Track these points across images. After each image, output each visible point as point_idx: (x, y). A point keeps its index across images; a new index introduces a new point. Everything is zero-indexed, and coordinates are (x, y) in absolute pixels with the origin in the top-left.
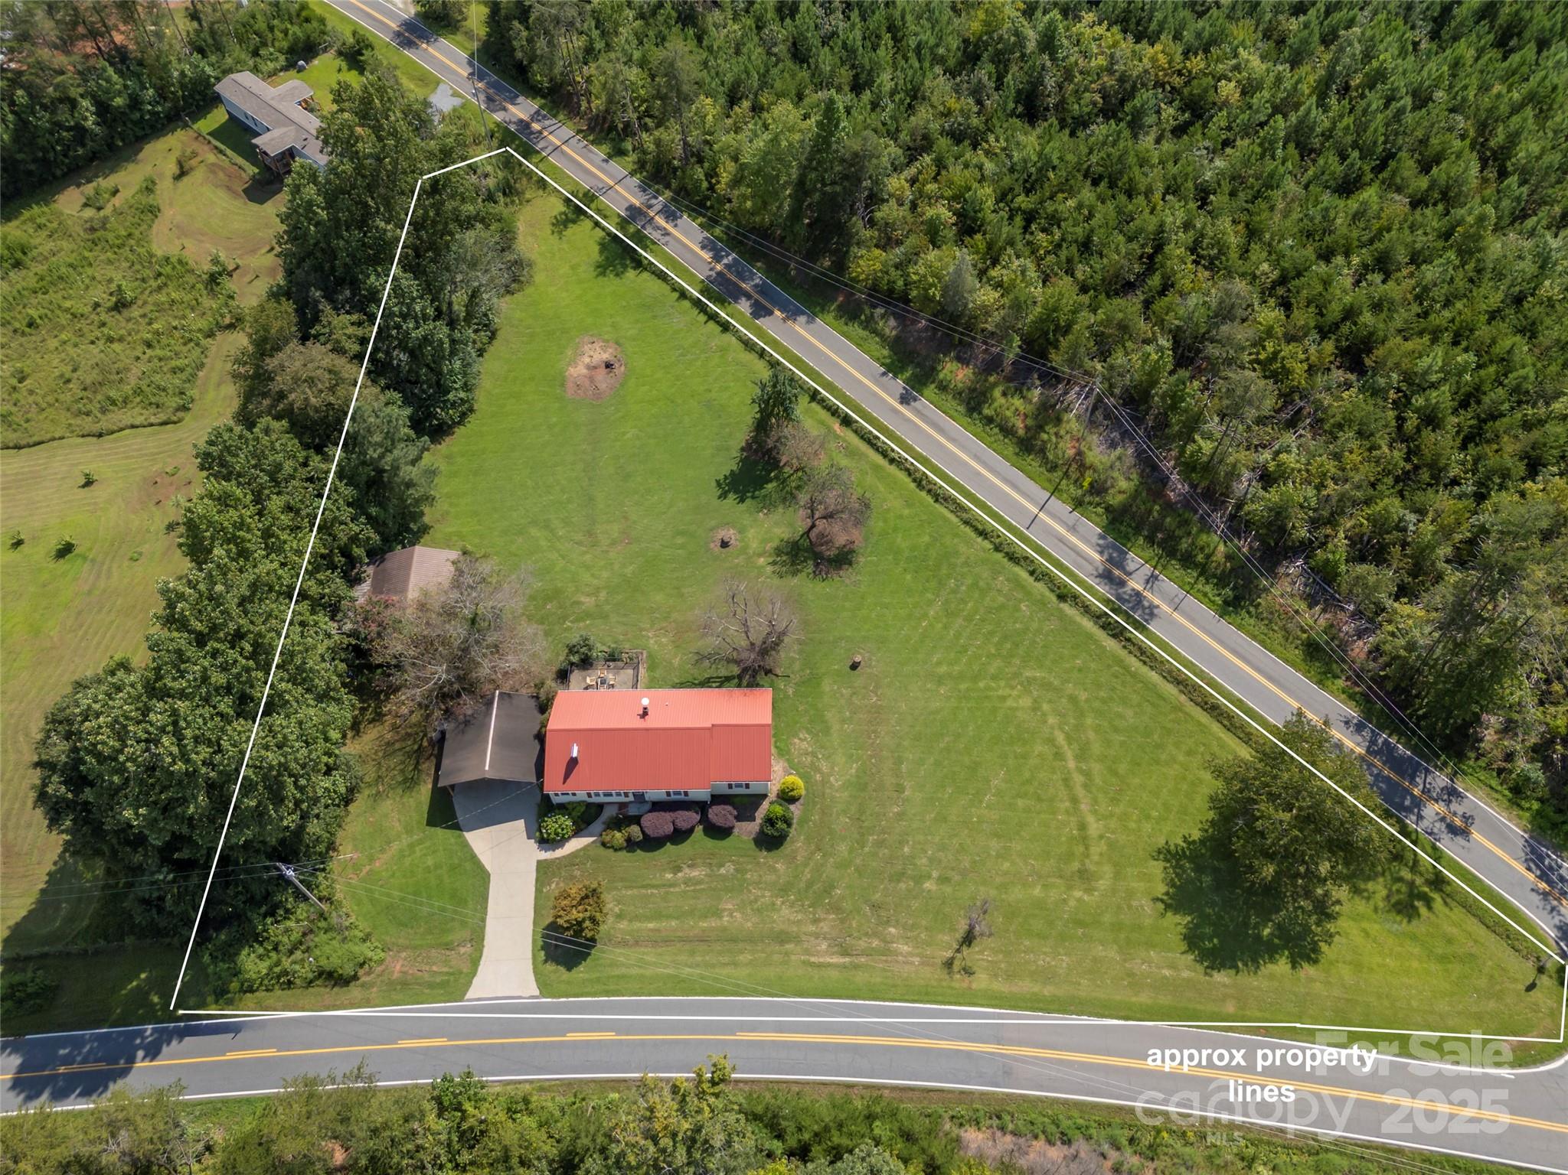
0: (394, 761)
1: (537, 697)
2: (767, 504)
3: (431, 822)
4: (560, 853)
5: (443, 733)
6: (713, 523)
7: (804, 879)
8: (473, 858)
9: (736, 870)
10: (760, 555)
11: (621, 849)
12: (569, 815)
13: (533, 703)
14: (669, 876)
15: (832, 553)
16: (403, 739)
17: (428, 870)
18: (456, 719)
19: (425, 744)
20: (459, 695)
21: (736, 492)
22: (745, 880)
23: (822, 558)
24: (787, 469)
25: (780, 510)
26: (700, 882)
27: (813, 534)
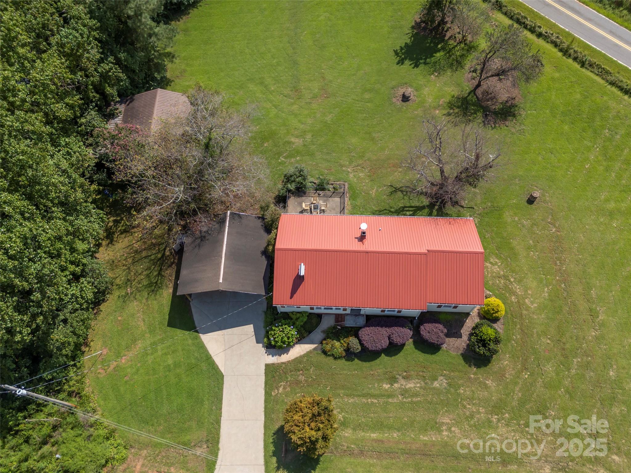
0: (140, 267)
1: (263, 218)
2: (437, 69)
3: (171, 324)
4: (285, 358)
5: (182, 245)
6: (394, 83)
7: (516, 397)
8: (209, 359)
9: (450, 385)
10: (435, 108)
11: (340, 358)
12: (294, 324)
13: (259, 223)
14: (386, 386)
15: (498, 107)
16: (149, 248)
17: (168, 368)
18: (193, 234)
19: (167, 253)
20: (195, 213)
21: (411, 59)
22: (459, 394)
23: (490, 111)
24: (451, 42)
25: (449, 73)
26: (416, 395)
27: (479, 92)
